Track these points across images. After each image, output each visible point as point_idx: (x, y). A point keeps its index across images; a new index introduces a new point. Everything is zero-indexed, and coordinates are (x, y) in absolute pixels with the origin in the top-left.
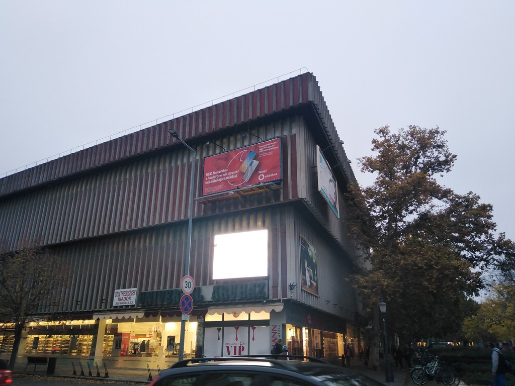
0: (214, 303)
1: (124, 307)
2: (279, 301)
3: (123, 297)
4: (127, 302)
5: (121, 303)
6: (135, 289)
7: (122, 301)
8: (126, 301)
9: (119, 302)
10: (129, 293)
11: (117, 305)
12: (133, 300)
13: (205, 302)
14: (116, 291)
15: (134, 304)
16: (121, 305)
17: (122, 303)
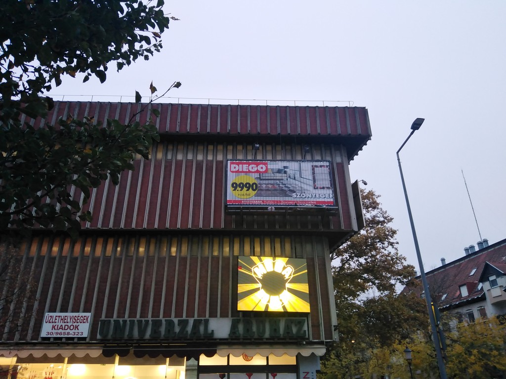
0: (229, 340)
1: (64, 340)
2: (321, 343)
3: (64, 325)
4: (71, 332)
5: (57, 333)
6: (88, 314)
7: (61, 330)
8: (69, 330)
9: (54, 331)
10: (76, 320)
11: (49, 336)
12: (84, 330)
13: (216, 339)
14: (47, 314)
15: (85, 335)
16: (59, 336)
17: (60, 334)
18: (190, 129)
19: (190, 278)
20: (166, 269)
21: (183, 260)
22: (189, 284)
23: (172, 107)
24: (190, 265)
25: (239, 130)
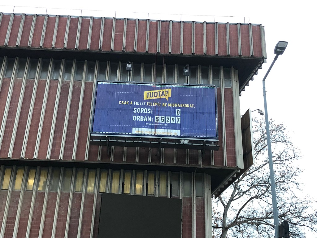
18: (55, 45)
19: (46, 216)
20: (20, 205)
21: (40, 195)
22: (45, 224)
23: (37, 19)
24: (48, 202)
25: (112, 48)
